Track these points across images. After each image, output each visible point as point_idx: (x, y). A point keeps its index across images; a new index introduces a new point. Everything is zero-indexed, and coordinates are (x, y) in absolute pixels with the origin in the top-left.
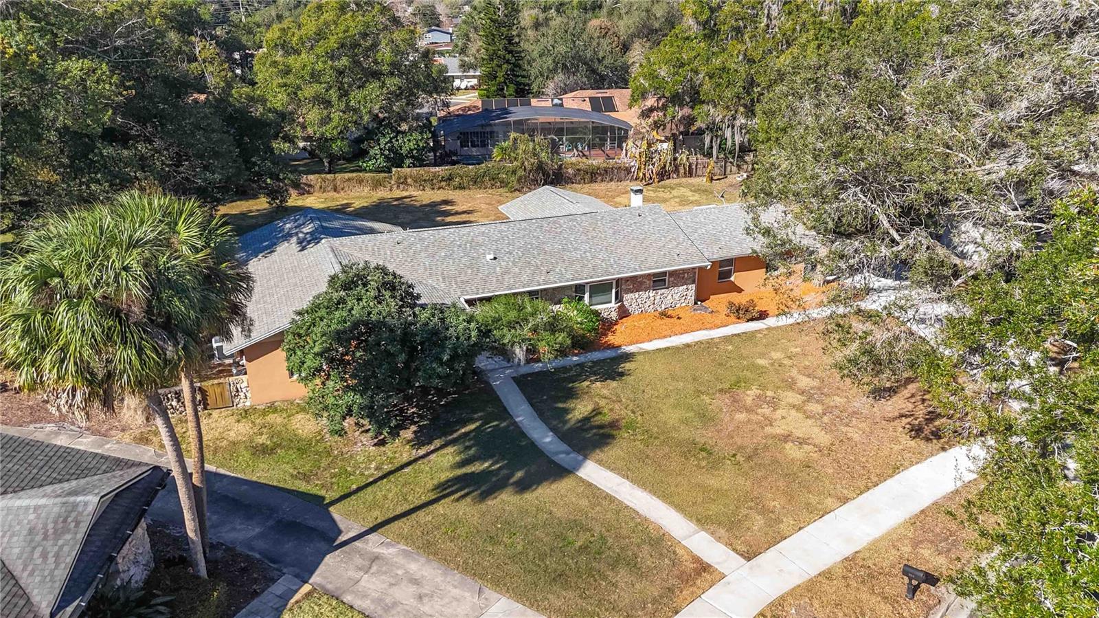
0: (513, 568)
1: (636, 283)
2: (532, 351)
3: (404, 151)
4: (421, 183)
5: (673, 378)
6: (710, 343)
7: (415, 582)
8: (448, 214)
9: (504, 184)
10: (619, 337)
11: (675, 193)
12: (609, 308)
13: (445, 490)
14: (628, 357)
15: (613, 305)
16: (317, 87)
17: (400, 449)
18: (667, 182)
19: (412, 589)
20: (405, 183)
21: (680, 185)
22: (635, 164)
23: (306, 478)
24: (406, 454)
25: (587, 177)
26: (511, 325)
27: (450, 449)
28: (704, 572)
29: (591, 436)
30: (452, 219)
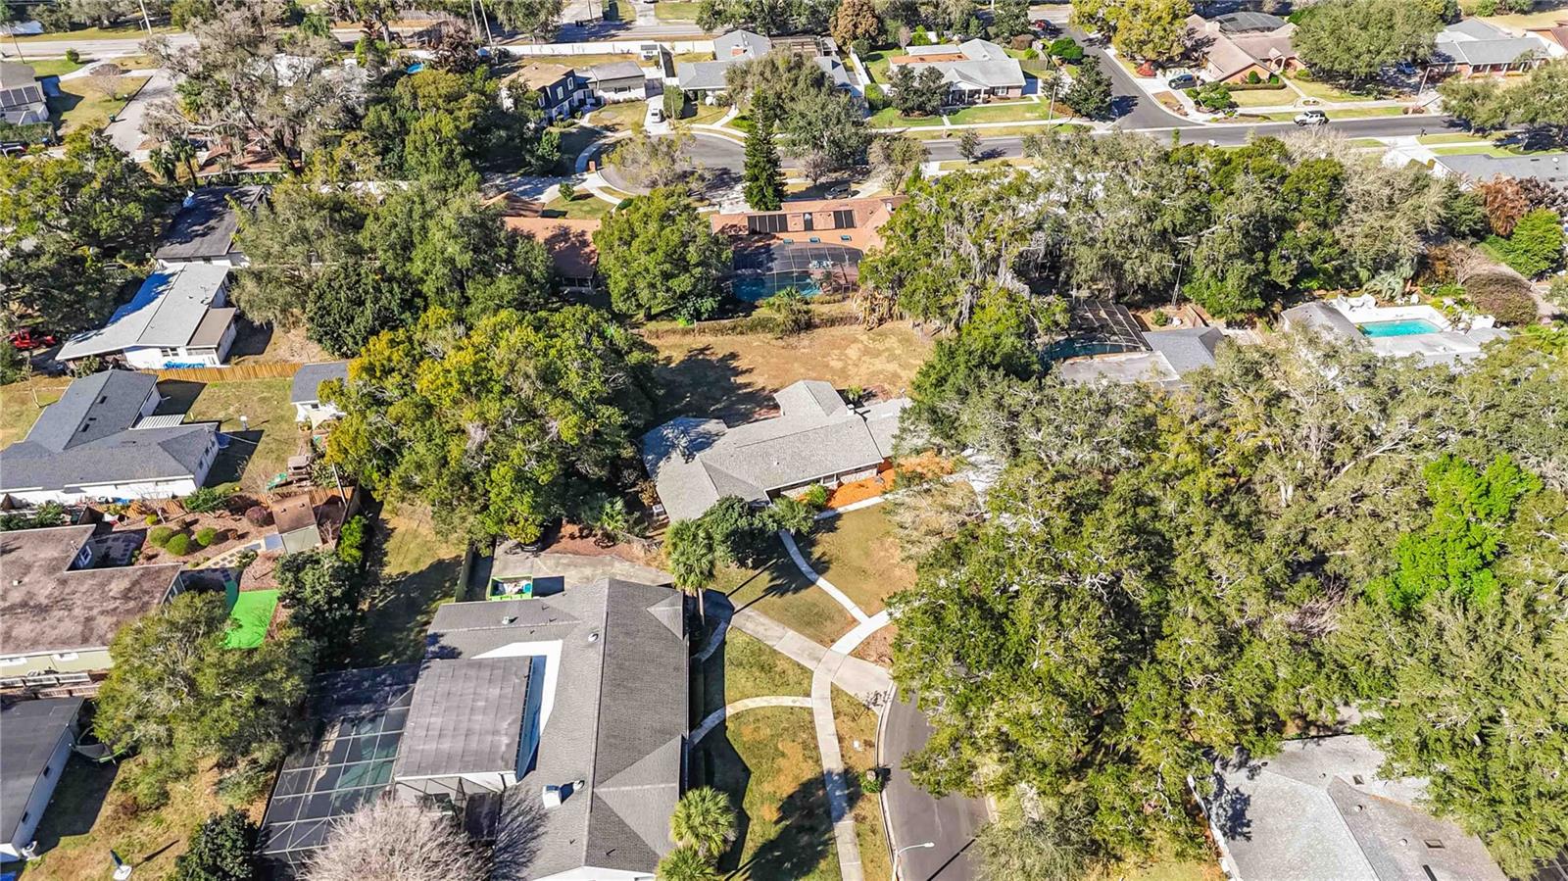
0: (794, 620)
1: (846, 473)
3: (702, 310)
7: (764, 624)
9: (771, 332)
10: (837, 503)
11: (887, 342)
12: (833, 486)
13: (768, 591)
14: (839, 516)
15: (836, 483)
18: (884, 328)
19: (763, 627)
20: (704, 333)
21: (892, 332)
22: (862, 314)
23: (717, 585)
24: (751, 573)
25: (828, 324)
27: (767, 572)
28: (854, 622)
29: (821, 567)
30: (741, 380)
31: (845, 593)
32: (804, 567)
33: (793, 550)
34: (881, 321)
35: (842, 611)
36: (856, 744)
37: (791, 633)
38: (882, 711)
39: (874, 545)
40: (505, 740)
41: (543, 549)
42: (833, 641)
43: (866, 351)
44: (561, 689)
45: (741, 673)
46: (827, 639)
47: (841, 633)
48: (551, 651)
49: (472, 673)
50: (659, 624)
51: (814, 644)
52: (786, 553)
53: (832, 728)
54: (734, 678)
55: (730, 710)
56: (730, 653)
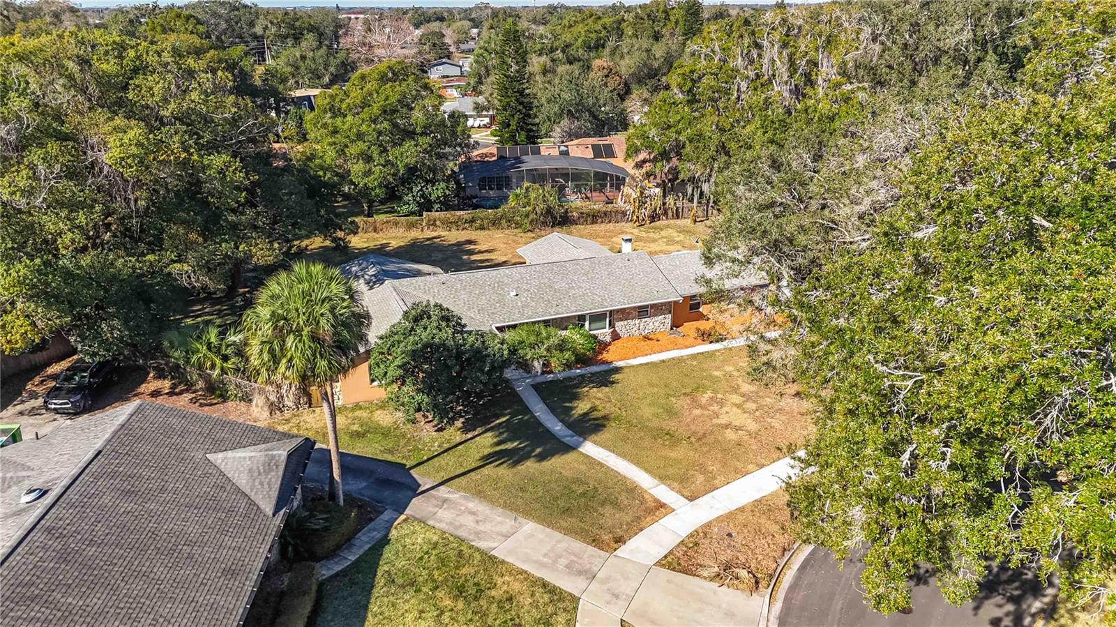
0: (537, 506)
1: (624, 314)
2: (546, 365)
3: (433, 198)
4: (448, 224)
5: (651, 385)
6: (680, 360)
7: (473, 513)
8: (472, 253)
9: (518, 225)
10: (612, 355)
11: (663, 233)
12: (604, 333)
13: (487, 460)
14: (617, 370)
15: (608, 330)
16: (362, 146)
17: (454, 433)
18: (657, 223)
19: (471, 518)
20: (434, 225)
21: (668, 226)
22: (630, 208)
23: (391, 452)
24: (458, 437)
25: (589, 219)
26: (532, 346)
27: (489, 434)
28: (660, 508)
29: (590, 426)
31: (638, 463)
32: (557, 427)
34: (654, 217)
35: (633, 490)
37: (529, 526)
39: (681, 403)
41: (89, 411)
42: (620, 540)
43: (638, 239)
46: (607, 537)
47: (636, 526)
50: (225, 483)
51: (576, 545)
56: (392, 562)
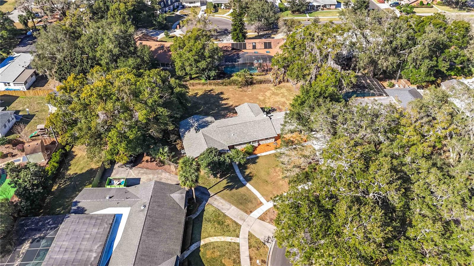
0: (235, 202)
3: (211, 76)
5: (265, 164)
8: (222, 99)
10: (257, 152)
11: (282, 90)
13: (225, 188)
14: (258, 157)
15: (257, 144)
18: (281, 85)
20: (211, 85)
22: (272, 79)
23: (204, 184)
24: (219, 180)
25: (259, 83)
27: (226, 180)
28: (261, 203)
29: (249, 178)
30: (223, 102)
31: (258, 190)
32: (241, 178)
33: (237, 171)
34: (280, 82)
35: (256, 198)
36: (258, 261)
37: (233, 207)
38: (271, 246)
39: (271, 170)
40: (94, 255)
41: (134, 166)
42: (251, 212)
43: (274, 94)
44: (126, 230)
45: (210, 225)
46: (249, 211)
47: (255, 208)
48: (125, 211)
49: (87, 221)
50: (175, 202)
51: (242, 213)
52: (234, 172)
53: (247, 253)
54: (207, 227)
55: (202, 243)
56: (206, 215)
